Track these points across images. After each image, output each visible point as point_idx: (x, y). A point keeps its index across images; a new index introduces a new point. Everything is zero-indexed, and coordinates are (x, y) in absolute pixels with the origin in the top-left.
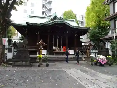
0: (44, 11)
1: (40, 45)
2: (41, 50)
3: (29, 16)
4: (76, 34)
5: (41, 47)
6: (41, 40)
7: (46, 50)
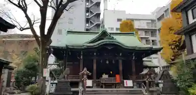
0: (89, 17)
1: (83, 74)
2: (84, 82)
3: (68, 32)
4: (134, 57)
5: (85, 77)
6: (85, 69)
7: (91, 80)
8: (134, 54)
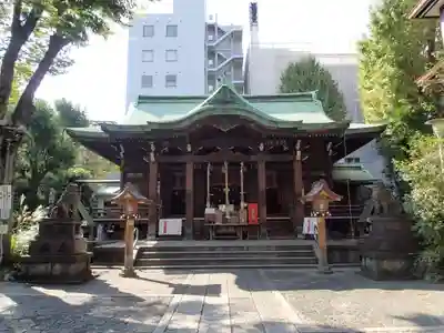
0: (215, 69)
4: (299, 153)
7: (180, 220)
8: (298, 144)
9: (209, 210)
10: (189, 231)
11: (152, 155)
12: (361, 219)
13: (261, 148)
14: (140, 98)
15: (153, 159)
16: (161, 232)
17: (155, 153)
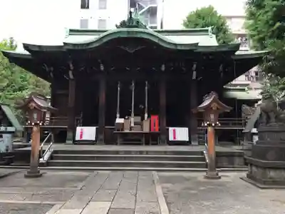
7: (95, 128)
8: (195, 66)
9: (119, 120)
10: (102, 137)
11: (70, 73)
12: (246, 130)
13: (163, 68)
14: (71, 31)
15: (71, 77)
16: (78, 138)
17: (73, 71)
